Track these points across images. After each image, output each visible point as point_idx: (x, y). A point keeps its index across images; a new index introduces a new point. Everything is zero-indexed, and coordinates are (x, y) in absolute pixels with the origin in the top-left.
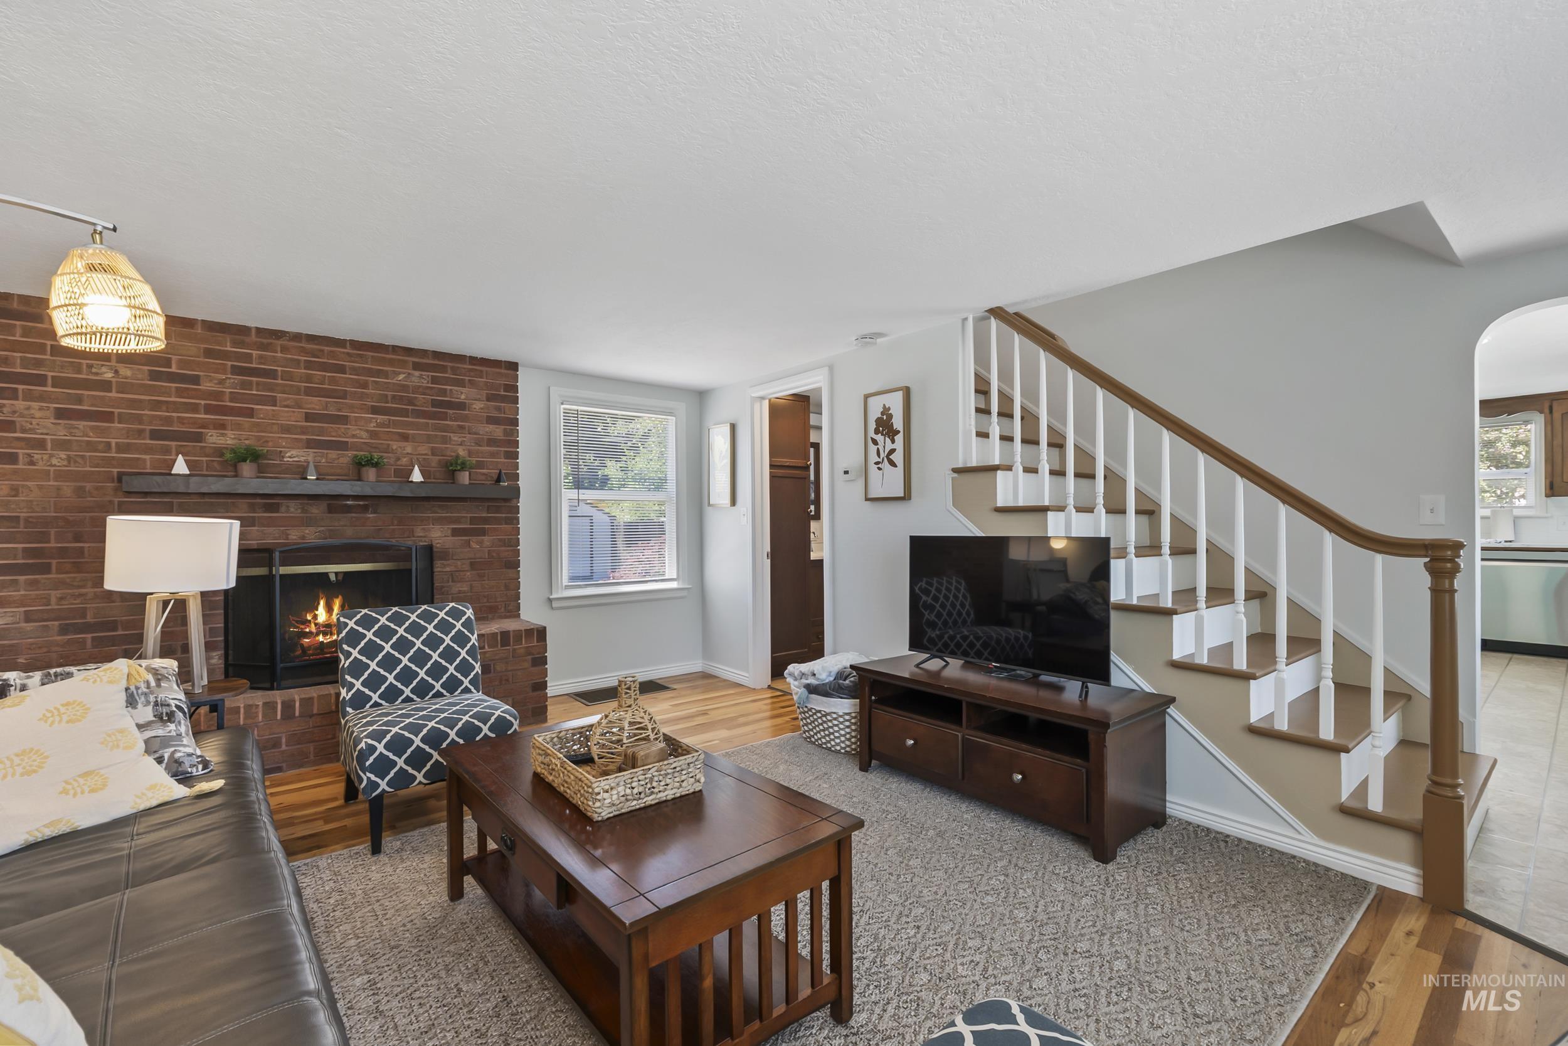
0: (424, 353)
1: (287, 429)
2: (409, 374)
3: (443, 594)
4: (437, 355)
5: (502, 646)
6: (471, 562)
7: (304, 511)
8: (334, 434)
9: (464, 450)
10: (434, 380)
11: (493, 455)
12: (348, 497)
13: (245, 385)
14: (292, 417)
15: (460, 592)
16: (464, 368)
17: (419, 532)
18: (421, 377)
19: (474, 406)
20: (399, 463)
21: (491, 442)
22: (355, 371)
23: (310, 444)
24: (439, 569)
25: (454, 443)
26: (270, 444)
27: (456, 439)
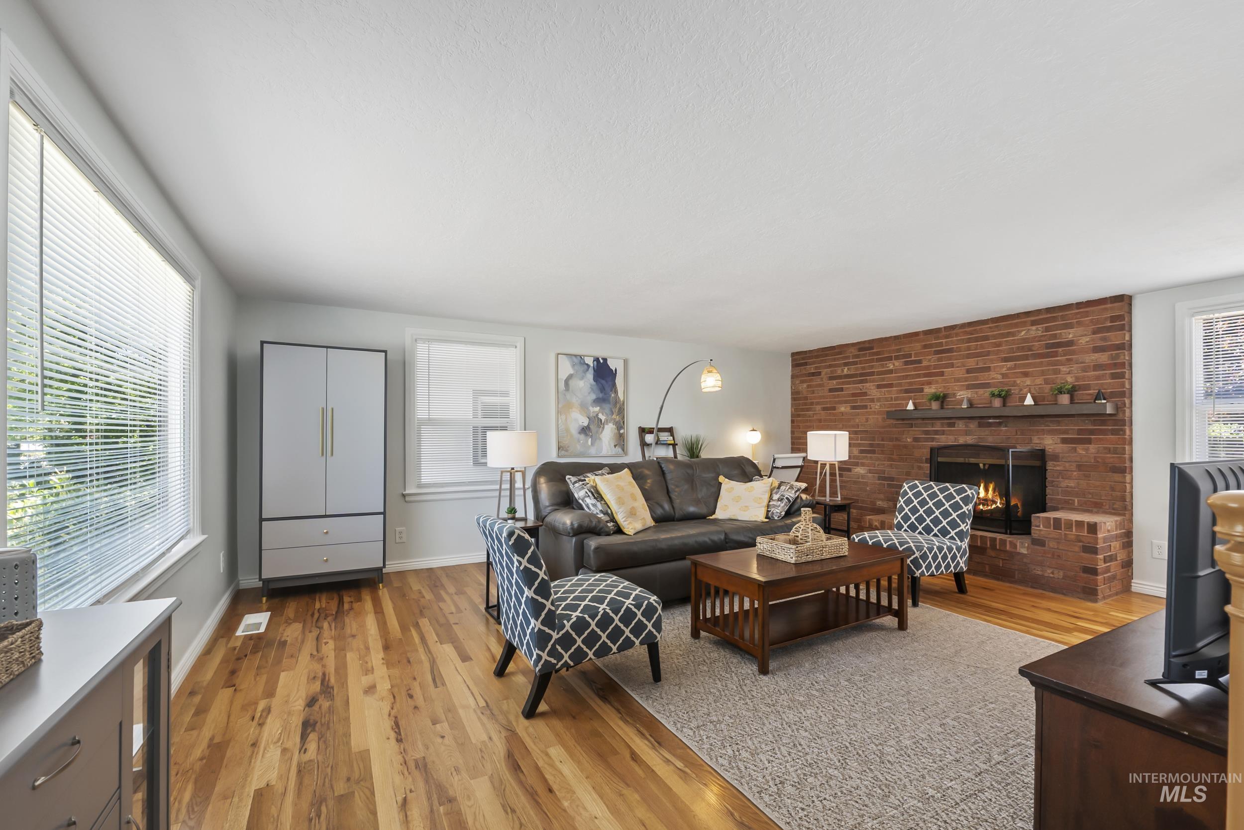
0: (1038, 312)
1: (958, 380)
2: (1029, 329)
3: (1053, 486)
4: (1049, 310)
5: (1054, 529)
6: (1077, 465)
7: (967, 426)
8: (982, 379)
9: (1071, 377)
10: (1047, 329)
11: (1098, 378)
12: (990, 417)
13: (940, 359)
14: (959, 372)
15: (1067, 487)
16: (1071, 314)
17: (1035, 440)
18: (1037, 329)
19: (1081, 341)
20: (1021, 392)
21: (1097, 367)
22: (995, 337)
23: (969, 387)
24: (1050, 468)
25: (1063, 373)
26: (950, 389)
27: (1064, 369)
